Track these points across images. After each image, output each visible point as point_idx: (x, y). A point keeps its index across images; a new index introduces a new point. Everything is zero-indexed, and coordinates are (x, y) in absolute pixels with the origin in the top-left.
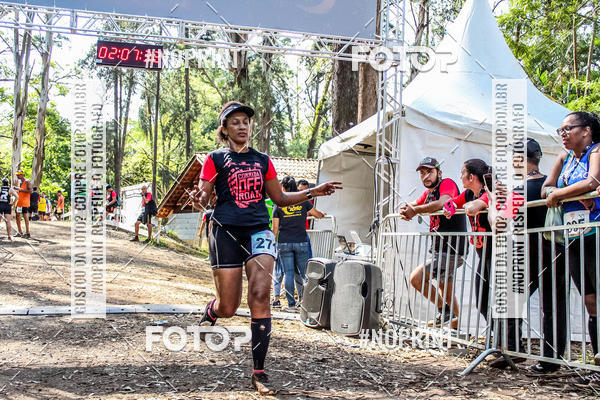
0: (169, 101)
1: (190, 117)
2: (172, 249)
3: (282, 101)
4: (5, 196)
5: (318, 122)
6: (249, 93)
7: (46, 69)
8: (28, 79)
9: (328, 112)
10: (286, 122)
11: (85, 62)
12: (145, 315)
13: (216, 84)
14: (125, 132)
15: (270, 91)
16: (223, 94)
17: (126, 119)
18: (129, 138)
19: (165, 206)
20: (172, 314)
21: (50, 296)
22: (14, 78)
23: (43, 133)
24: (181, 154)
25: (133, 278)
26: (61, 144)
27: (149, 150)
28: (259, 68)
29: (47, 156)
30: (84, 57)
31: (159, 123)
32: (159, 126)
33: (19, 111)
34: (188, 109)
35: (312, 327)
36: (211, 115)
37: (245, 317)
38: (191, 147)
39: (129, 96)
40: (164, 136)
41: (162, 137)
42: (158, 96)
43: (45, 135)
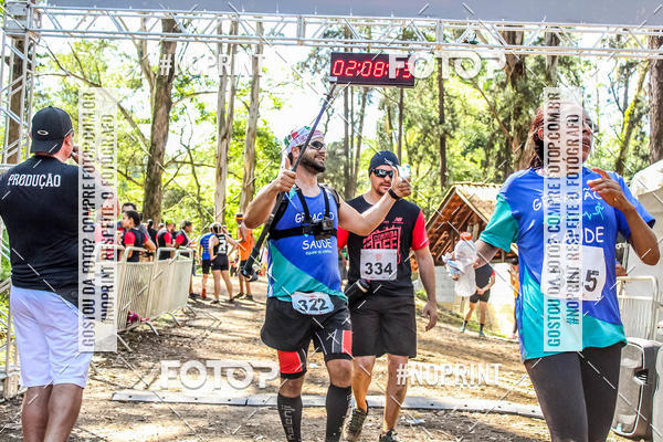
0: (416, 111)
1: (446, 132)
5: (629, 134)
7: (256, 77)
8: (234, 90)
9: (644, 117)
11: (305, 65)
13: (481, 86)
14: (358, 156)
16: (490, 98)
17: (359, 138)
20: (430, 410)
22: (217, 90)
23: (254, 162)
24: (434, 184)
28: (541, 61)
30: (304, 58)
31: (403, 142)
32: (404, 146)
33: (223, 133)
34: (442, 122)
35: (625, 437)
36: (474, 127)
37: (530, 417)
38: (447, 174)
39: (363, 106)
40: (410, 159)
41: (407, 160)
42: (401, 106)
43: (255, 162)
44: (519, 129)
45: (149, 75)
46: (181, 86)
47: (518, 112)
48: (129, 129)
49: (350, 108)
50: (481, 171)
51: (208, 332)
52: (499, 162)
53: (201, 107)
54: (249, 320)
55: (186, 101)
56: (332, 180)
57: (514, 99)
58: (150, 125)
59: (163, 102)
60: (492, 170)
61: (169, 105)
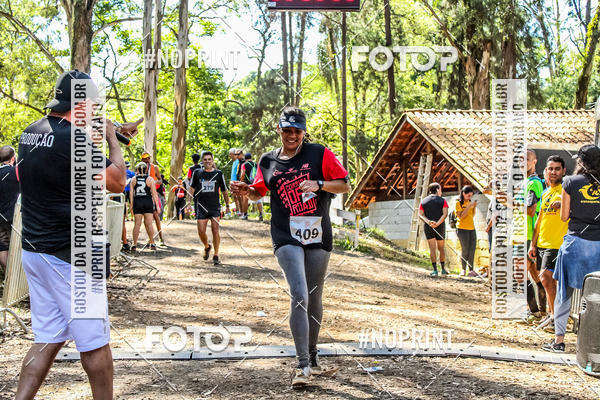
0: (360, 32)
2: (378, 255)
3: (534, 20)
4: (142, 188)
8: (160, 16)
10: (542, 52)
12: (349, 358)
14: (299, 83)
17: (300, 64)
18: (304, 91)
19: (362, 192)
20: (388, 356)
22: (142, 16)
23: (185, 93)
24: (383, 111)
26: (210, 105)
27: (335, 107)
29: (191, 124)
31: (348, 67)
32: (348, 72)
35: (595, 377)
37: (495, 359)
38: (396, 100)
39: (303, 29)
40: (356, 85)
41: (353, 87)
42: (344, 26)
43: (187, 94)
44: (472, 48)
46: (101, 12)
47: (471, 30)
48: (46, 63)
49: (288, 31)
50: (434, 96)
51: (144, 282)
52: (452, 85)
53: (125, 35)
54: (188, 267)
55: (108, 30)
56: (272, 112)
57: (467, 16)
58: (70, 57)
59: (83, 32)
60: (445, 95)
61: (90, 34)
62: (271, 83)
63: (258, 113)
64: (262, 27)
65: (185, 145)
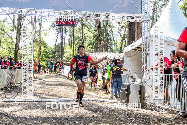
0: (77, 36)
1: (83, 41)
3: (111, 35)
5: (123, 41)
6: (101, 33)
7: (41, 28)
8: (35, 31)
9: (126, 38)
10: (113, 42)
13: (91, 31)
14: (64, 46)
15: (107, 32)
16: (93, 34)
17: (64, 43)
18: (65, 48)
21: (43, 96)
23: (40, 48)
25: (68, 90)
26: (45, 50)
27: (71, 52)
28: (104, 25)
29: (41, 54)
30: (51, 24)
32: (74, 44)
34: (83, 39)
36: (90, 40)
37: (103, 102)
39: (65, 35)
42: (73, 35)
44: (99, 40)
45: (15, 28)
47: (99, 36)
48: (11, 41)
50: (91, 50)
52: (95, 48)
56: (58, 52)
57: (98, 34)
58: (15, 39)
59: (19, 34)
60: (94, 50)
61: (20, 34)
62: (58, 46)
63: (55, 52)
64: (57, 35)
65: (40, 58)
